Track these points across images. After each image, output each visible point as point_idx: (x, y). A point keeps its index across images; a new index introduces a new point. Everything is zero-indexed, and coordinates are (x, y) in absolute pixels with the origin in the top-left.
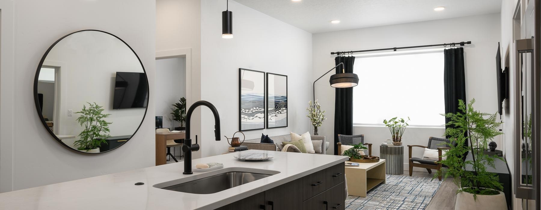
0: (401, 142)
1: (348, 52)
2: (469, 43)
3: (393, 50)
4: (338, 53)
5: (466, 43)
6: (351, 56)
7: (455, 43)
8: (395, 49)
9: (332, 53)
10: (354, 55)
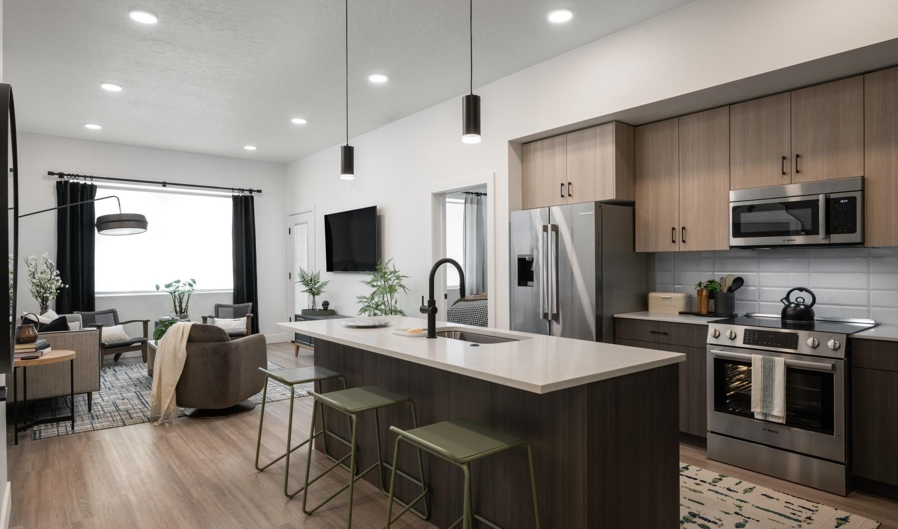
0: (188, 313)
1: (85, 177)
2: (259, 191)
3: (161, 185)
4: (61, 175)
5: (255, 191)
6: (91, 184)
7: (244, 189)
8: (164, 184)
9: (50, 173)
10: (95, 183)
